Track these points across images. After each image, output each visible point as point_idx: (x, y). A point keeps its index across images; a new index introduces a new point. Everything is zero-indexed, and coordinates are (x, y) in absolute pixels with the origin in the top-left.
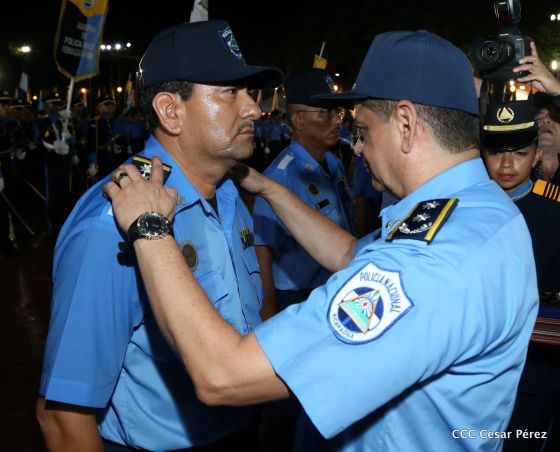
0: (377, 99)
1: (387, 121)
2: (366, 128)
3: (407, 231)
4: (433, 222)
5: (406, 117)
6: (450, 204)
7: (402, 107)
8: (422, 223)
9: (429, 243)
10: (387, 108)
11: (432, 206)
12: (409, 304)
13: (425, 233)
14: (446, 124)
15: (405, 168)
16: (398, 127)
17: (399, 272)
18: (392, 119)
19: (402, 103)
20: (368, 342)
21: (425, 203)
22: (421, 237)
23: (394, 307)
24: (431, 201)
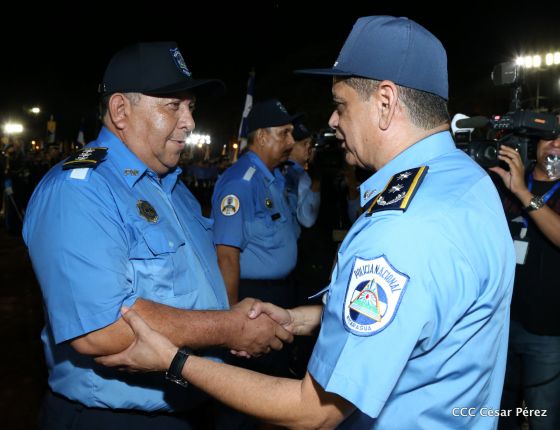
0: (360, 77)
1: (368, 99)
2: (345, 104)
3: (384, 203)
4: (407, 191)
5: (387, 97)
6: (421, 172)
7: (384, 87)
8: (397, 193)
9: (404, 210)
10: (369, 87)
11: (405, 176)
12: (405, 279)
13: (400, 202)
14: (421, 105)
15: (380, 143)
16: (377, 105)
17: (383, 256)
18: (372, 98)
19: (385, 83)
20: (386, 327)
21: (398, 175)
22: (396, 206)
23: (393, 288)
24: (404, 173)
